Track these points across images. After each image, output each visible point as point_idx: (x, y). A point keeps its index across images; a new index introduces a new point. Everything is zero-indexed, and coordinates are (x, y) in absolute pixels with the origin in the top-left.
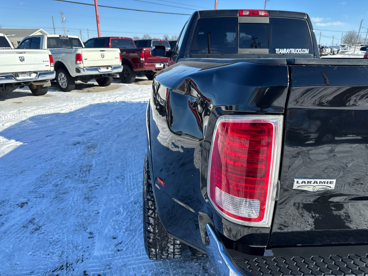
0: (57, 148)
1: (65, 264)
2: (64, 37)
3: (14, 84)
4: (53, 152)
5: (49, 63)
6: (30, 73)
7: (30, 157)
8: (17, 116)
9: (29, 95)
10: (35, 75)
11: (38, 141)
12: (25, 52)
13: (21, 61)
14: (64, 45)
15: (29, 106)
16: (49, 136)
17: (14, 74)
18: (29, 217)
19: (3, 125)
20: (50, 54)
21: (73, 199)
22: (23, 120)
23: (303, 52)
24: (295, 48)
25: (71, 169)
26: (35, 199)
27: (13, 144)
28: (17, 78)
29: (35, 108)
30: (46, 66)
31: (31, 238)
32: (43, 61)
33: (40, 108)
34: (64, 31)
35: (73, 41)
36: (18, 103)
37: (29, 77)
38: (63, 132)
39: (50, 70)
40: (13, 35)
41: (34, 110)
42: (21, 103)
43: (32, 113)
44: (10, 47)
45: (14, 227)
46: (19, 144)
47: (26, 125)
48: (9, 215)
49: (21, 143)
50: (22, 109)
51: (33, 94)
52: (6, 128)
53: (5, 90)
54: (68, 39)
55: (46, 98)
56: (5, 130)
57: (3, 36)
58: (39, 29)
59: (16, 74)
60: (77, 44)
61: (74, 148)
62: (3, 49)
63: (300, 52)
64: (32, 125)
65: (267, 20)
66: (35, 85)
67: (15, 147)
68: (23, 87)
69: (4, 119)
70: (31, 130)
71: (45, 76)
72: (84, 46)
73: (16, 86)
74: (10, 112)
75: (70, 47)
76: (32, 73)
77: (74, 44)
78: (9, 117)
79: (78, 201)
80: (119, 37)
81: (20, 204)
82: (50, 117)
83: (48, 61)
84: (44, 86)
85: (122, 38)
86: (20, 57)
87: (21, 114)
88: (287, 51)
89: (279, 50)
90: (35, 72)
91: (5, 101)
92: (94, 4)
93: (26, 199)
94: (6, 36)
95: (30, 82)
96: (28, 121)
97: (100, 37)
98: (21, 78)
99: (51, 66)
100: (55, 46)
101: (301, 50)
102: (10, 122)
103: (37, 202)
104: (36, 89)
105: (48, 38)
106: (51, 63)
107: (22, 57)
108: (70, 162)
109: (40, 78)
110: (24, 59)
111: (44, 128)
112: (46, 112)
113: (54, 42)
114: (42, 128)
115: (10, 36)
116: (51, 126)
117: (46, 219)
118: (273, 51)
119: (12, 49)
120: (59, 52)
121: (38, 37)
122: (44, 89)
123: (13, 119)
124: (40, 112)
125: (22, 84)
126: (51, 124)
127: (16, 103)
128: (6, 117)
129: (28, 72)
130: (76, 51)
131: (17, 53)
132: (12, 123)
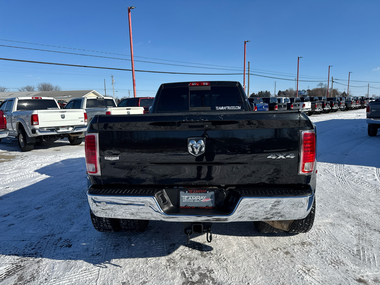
0: (73, 179)
1: (51, 234)
2: (100, 98)
3: (56, 136)
4: (69, 182)
5: (83, 119)
6: (68, 127)
7: (53, 184)
8: (53, 159)
9: (67, 144)
10: (72, 128)
11: (62, 175)
12: (65, 112)
13: (62, 118)
14: (100, 105)
15: (64, 153)
16: (71, 172)
17: (56, 128)
18: (39, 214)
19: (41, 165)
20: (86, 112)
21: (70, 207)
22: (57, 162)
23: (236, 108)
24: (230, 106)
25: (77, 191)
26: (46, 206)
27: (44, 176)
28: (58, 131)
29: (68, 154)
30: (81, 121)
31: (37, 223)
32: (79, 118)
33: (72, 154)
34: (114, 91)
35: (108, 101)
36: (57, 150)
37: (67, 130)
38: (82, 170)
39: (84, 125)
40: (70, 96)
41: (67, 155)
42: (60, 150)
43: (65, 157)
44: (58, 107)
45: (29, 218)
46: (48, 177)
47: (57, 165)
48: (28, 213)
49: (49, 177)
50: (58, 155)
51: (70, 144)
52: (43, 167)
53: (49, 140)
54: (104, 100)
55: (80, 147)
56: (42, 168)
57: (53, 99)
58: (92, 91)
59: (58, 128)
60: (111, 104)
61: (85, 180)
62: (52, 109)
63: (234, 108)
64: (62, 165)
65: (209, 88)
66: (72, 137)
67: (45, 178)
68: (63, 138)
69: (43, 161)
70: (60, 168)
71: (81, 129)
72: (117, 106)
73: (58, 138)
74: (49, 157)
75: (105, 106)
76: (70, 127)
77: (109, 104)
78: (47, 160)
79: (73, 208)
80: (147, 98)
81: (37, 208)
82: (77, 160)
83: (83, 118)
84: (79, 137)
85: (150, 98)
86: (61, 115)
87: (56, 158)
88: (224, 108)
89: (218, 108)
90: (72, 126)
91: (48, 149)
92: (132, 69)
93: (41, 206)
94: (55, 100)
95: (68, 133)
96: (60, 162)
97: (135, 97)
98: (61, 130)
99: (85, 122)
100: (92, 105)
101: (235, 107)
102: (47, 163)
103: (47, 207)
104: (73, 140)
105: (88, 100)
106: (86, 119)
107: (63, 115)
108: (77, 188)
109: (75, 131)
110: (64, 116)
111: (70, 167)
112: (76, 157)
113: (91, 103)
114: (68, 167)
115: (67, 97)
116: (75, 166)
117: (49, 215)
118: (214, 109)
119: (58, 109)
120: (94, 111)
121: (80, 99)
122: (79, 140)
123: (50, 161)
124: (71, 157)
125: (61, 135)
126: (76, 164)
127: (56, 150)
128: (45, 160)
129: (66, 126)
130: (106, 110)
131: (60, 112)
132: (48, 164)
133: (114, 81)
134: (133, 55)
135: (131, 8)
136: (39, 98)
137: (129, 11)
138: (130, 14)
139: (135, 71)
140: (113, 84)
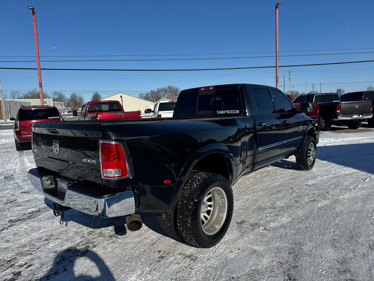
88: (224, 112)
89: (219, 112)
101: (234, 111)
133: (291, 77)
134: (278, 51)
135: (278, 4)
136: (174, 101)
137: (277, 7)
138: (277, 10)
139: (279, 67)
140: (290, 80)
